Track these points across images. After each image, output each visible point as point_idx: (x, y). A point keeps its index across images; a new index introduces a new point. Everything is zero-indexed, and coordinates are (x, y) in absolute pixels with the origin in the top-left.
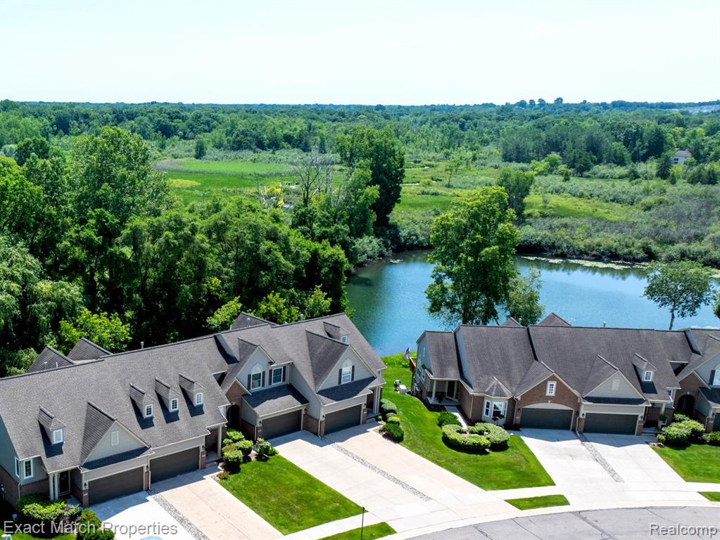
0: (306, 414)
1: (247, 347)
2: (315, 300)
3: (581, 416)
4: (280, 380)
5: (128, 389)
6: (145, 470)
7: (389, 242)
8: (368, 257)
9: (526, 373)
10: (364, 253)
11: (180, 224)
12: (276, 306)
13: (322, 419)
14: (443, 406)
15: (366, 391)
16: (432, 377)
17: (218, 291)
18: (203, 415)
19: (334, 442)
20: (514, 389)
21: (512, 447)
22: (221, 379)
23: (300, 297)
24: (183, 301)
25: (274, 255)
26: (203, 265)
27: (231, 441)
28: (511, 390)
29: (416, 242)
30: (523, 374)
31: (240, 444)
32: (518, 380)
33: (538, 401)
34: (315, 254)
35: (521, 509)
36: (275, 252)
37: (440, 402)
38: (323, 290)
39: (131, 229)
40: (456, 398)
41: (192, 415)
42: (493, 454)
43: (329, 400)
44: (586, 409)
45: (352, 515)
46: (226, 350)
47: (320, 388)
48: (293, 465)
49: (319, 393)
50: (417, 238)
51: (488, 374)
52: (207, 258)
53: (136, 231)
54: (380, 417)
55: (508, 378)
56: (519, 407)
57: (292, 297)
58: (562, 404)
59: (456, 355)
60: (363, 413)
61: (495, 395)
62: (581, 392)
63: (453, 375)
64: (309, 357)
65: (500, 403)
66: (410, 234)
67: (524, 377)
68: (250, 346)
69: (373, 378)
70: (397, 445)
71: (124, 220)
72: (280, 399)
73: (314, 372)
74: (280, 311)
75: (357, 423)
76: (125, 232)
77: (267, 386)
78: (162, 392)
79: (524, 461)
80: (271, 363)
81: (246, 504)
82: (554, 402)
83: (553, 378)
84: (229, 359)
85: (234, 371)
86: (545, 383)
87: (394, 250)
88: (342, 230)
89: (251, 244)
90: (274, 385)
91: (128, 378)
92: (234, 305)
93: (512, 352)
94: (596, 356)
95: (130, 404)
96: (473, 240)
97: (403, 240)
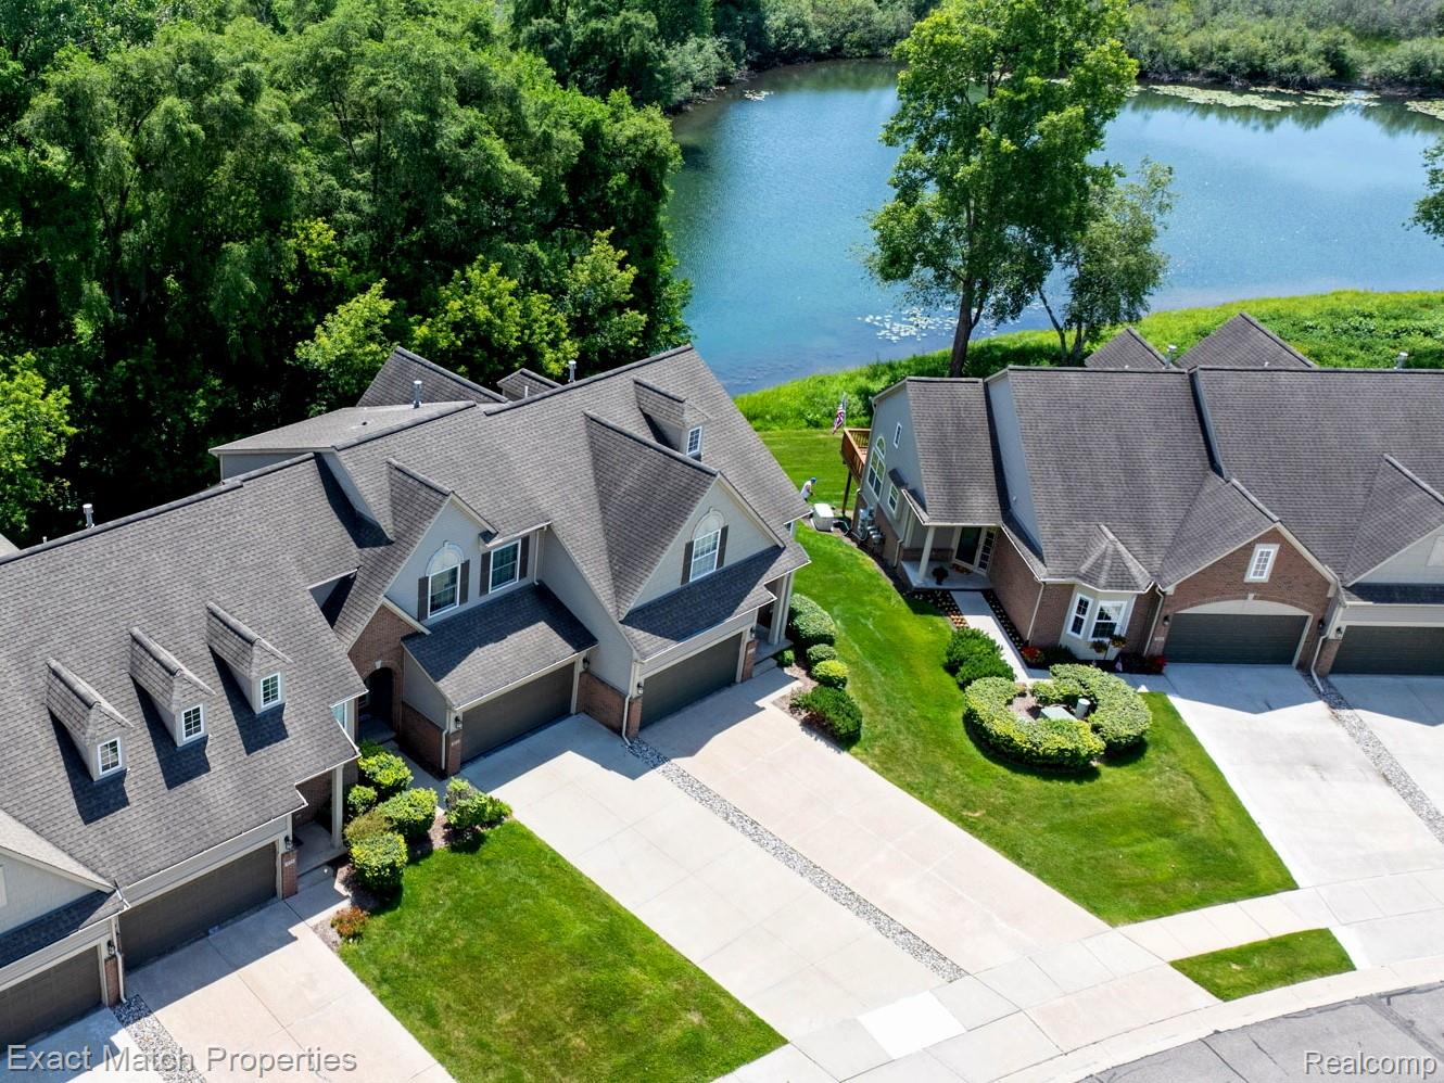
0: (586, 671)
1: (417, 496)
2: (594, 270)
3: (1331, 633)
4: (513, 576)
5: (41, 683)
6: (104, 953)
7: (743, 46)
8: (696, 88)
9: (1188, 511)
10: (685, 78)
11: (208, 71)
12: (489, 300)
13: (633, 692)
14: (948, 591)
15: (759, 596)
16: (925, 519)
17: (328, 259)
18: (283, 744)
19: (666, 759)
20: (1157, 561)
21: (1157, 743)
22: (334, 602)
23: (553, 265)
24: (227, 302)
25: (482, 148)
26: (284, 187)
27: (371, 793)
28: (1147, 565)
29: (802, 44)
30: (1180, 514)
31: (397, 807)
32: (1166, 533)
33: (1222, 595)
34: (592, 135)
35: (1223, 994)
36: (487, 141)
37: (939, 583)
38: (615, 241)
39: (60, 92)
40: (982, 565)
41: (251, 747)
42: (1110, 775)
43: (659, 640)
44: (1351, 614)
45: (743, 1061)
46: (352, 498)
47: (633, 603)
48: (555, 859)
49: (627, 621)
50: (806, 33)
51: (1085, 517)
52: (293, 167)
53: (75, 99)
54: (789, 655)
55: (1139, 526)
56: (1168, 612)
57: (533, 263)
58: (1283, 602)
59: (988, 451)
60: (745, 652)
61: (1109, 585)
62: (1339, 569)
63: (981, 512)
64: (595, 501)
65: (1117, 603)
66: (790, 24)
67: (1183, 523)
68: (423, 492)
69: (776, 551)
70: (845, 755)
71: (38, 61)
72: (514, 639)
73: (611, 552)
74: (501, 315)
75: (727, 681)
76: (44, 101)
77: (475, 599)
78: (154, 683)
79: (1199, 801)
80: (487, 536)
81: (420, 1039)
82: (1261, 598)
83: (1273, 537)
84: (361, 529)
85: (378, 571)
86: (1249, 548)
87: (753, 66)
88: (638, 26)
89: (418, 123)
90: (494, 592)
91: (42, 641)
92: (373, 303)
93: (1150, 448)
94: (1381, 459)
95: (46, 739)
96: (1020, 91)
97: (773, 40)
